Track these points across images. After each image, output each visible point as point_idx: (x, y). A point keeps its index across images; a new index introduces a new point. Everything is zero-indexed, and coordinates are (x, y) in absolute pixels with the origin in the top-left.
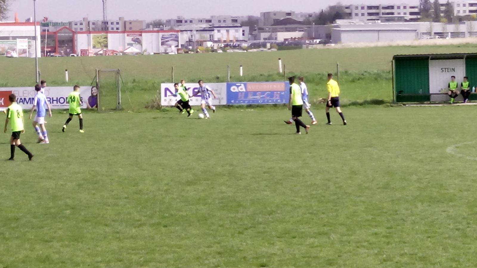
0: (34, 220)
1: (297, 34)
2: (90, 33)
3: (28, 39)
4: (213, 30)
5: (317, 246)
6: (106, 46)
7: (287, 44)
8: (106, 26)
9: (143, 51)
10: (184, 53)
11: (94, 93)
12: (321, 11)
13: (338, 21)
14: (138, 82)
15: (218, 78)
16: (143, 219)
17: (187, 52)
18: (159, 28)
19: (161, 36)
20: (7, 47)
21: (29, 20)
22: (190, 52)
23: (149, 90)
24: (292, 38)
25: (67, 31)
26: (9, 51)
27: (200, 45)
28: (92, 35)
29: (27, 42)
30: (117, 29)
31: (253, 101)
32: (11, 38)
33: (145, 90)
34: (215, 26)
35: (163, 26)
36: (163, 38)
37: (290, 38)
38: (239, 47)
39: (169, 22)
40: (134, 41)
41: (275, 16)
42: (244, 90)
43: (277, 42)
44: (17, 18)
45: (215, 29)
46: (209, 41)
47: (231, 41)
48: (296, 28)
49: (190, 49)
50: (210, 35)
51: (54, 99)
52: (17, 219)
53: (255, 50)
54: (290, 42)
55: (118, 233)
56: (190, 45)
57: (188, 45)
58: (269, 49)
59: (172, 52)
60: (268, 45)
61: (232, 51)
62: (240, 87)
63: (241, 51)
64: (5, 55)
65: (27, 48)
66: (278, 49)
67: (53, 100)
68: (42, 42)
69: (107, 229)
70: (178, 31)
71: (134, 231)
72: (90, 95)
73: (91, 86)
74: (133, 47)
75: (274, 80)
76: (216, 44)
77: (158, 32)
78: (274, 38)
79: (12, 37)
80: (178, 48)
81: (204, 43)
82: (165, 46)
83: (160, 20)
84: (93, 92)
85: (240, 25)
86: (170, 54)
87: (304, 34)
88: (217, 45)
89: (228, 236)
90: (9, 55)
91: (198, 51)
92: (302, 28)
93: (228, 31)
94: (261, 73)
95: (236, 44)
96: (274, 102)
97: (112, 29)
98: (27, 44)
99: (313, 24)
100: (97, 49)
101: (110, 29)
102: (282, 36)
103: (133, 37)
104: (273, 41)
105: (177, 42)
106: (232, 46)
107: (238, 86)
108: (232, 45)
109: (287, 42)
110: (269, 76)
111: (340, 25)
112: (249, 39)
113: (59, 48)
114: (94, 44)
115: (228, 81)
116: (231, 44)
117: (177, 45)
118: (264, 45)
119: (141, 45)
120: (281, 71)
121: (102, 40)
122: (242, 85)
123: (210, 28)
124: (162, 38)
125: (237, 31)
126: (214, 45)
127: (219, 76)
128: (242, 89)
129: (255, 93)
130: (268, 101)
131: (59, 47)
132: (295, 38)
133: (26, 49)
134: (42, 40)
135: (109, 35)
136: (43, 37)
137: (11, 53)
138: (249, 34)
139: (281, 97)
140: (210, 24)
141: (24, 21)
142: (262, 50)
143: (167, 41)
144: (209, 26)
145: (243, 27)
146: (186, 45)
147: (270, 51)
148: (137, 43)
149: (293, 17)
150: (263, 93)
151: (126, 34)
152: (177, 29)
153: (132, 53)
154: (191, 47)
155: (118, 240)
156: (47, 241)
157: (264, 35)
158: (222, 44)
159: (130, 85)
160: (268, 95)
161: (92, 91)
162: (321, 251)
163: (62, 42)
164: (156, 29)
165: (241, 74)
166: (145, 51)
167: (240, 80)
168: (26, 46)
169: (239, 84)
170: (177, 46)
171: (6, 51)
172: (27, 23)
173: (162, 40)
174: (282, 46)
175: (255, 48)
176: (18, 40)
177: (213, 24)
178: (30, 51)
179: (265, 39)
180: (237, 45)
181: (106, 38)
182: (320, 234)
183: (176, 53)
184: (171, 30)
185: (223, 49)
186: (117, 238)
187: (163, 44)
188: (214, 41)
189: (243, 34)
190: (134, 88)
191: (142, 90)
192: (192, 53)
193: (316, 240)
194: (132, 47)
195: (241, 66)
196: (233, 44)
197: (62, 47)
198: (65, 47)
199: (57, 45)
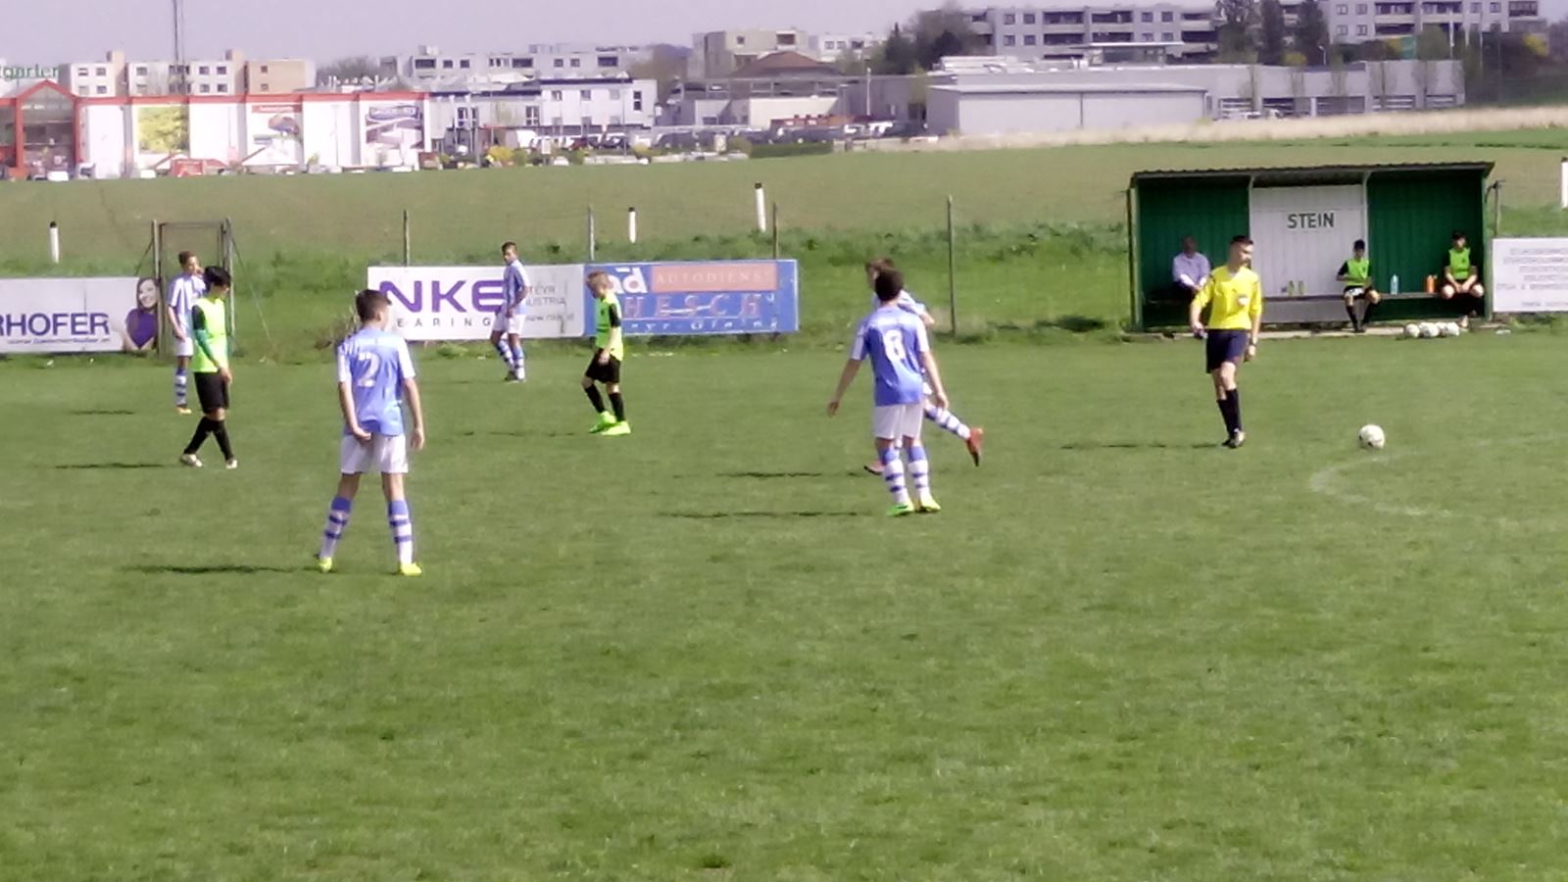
1: (815, 106)
2: (130, 101)
4: (538, 93)
5: (890, 799)
6: (184, 145)
7: (782, 137)
8: (183, 78)
9: (306, 162)
10: (441, 167)
11: (145, 298)
12: (893, 28)
13: (947, 61)
14: (291, 263)
15: (556, 249)
16: (318, 712)
17: (453, 165)
18: (356, 85)
19: (367, 112)
22: (460, 165)
23: (329, 288)
24: (796, 117)
25: (54, 94)
27: (496, 142)
28: (136, 109)
30: (221, 88)
31: (673, 325)
33: (316, 289)
34: (543, 78)
35: (373, 79)
36: (373, 117)
37: (792, 117)
38: (624, 147)
39: (392, 63)
40: (278, 128)
41: (740, 46)
42: (642, 288)
43: (749, 129)
45: (542, 87)
46: (524, 128)
47: (598, 128)
48: (813, 83)
49: (460, 153)
50: (529, 110)
51: (13, 320)
53: (676, 158)
54: (793, 129)
55: (233, 760)
56: (460, 141)
57: (454, 142)
58: (722, 153)
59: (403, 164)
60: (720, 142)
61: (600, 160)
62: (628, 280)
63: (630, 160)
66: (754, 155)
67: (10, 324)
69: (196, 748)
70: (421, 97)
71: (284, 752)
72: (134, 306)
73: (136, 275)
74: (274, 148)
75: (738, 257)
76: (547, 137)
77: (356, 97)
78: (739, 119)
80: (421, 151)
81: (509, 135)
82: (377, 145)
83: (361, 61)
84: (141, 296)
85: (626, 76)
86: (395, 170)
87: (837, 102)
88: (553, 141)
89: (593, 768)
91: (488, 162)
92: (833, 85)
93: (585, 95)
94: (697, 232)
95: (612, 138)
96: (742, 328)
97: (205, 88)
99: (866, 70)
100: (155, 152)
101: (196, 90)
102: (764, 112)
103: (273, 115)
104: (737, 128)
105: (420, 132)
106: (599, 145)
107: (622, 276)
108: (599, 140)
109: (781, 132)
110: (725, 241)
111: (954, 75)
112: (658, 121)
113: (29, 153)
114: (146, 137)
115: (590, 258)
116: (596, 138)
117: (420, 140)
118: (707, 142)
119: (301, 141)
120: (763, 226)
121: (170, 126)
122: (637, 270)
123: (525, 84)
124: (371, 120)
125: (615, 95)
126: (540, 141)
127: (560, 243)
128: (634, 284)
129: (677, 299)
130: (721, 323)
131: (26, 148)
132: (808, 117)
135: (195, 109)
138: (657, 104)
139: (766, 312)
140: (529, 71)
142: (701, 158)
143: (385, 129)
144: (526, 79)
145: (635, 82)
146: (449, 142)
147: (724, 159)
148: (285, 134)
149: (800, 48)
150: (704, 297)
151: (249, 106)
152: (417, 88)
153: (272, 167)
154: (463, 149)
155: (231, 781)
157: (704, 108)
158: (568, 138)
159: (266, 272)
160: (721, 305)
161: (139, 292)
162: (902, 814)
163: (37, 133)
164: (348, 89)
165: (633, 238)
166: (314, 161)
167: (630, 254)
169: (627, 270)
170: (421, 144)
173: (368, 123)
174: (763, 145)
175: (675, 150)
177: (538, 73)
179: (708, 121)
180: (617, 141)
181: (185, 117)
182: (902, 759)
183: (417, 168)
184: (399, 90)
185: (573, 154)
186: (229, 776)
187: (371, 137)
188: (540, 127)
189: (638, 106)
190: (277, 283)
191: (306, 287)
192: (470, 166)
193: (886, 780)
194: (269, 150)
195: (631, 209)
196: (604, 137)
197: (40, 148)
198: (46, 150)
199: (21, 140)
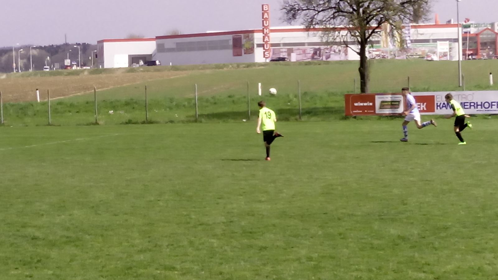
0: (464, 230)
3: (449, 42)
20: (427, 50)
21: (450, 21)
25: (490, 32)
26: (430, 55)
29: (448, 44)
32: (431, 41)
44: (438, 20)
52: (446, 228)
64: (425, 59)
65: (448, 50)
67: (477, 105)
68: (463, 44)
79: (433, 39)
90: (429, 59)
98: (448, 47)
113: (481, 51)
131: (481, 49)
133: (447, 52)
134: (463, 42)
136: (464, 39)
137: (431, 56)
141: (445, 23)
156: (478, 252)
163: (484, 44)
168: (447, 49)
171: (426, 54)
172: (448, 24)
176: (438, 42)
178: (451, 54)
197: (485, 49)
198: (487, 50)
199: (480, 47)
